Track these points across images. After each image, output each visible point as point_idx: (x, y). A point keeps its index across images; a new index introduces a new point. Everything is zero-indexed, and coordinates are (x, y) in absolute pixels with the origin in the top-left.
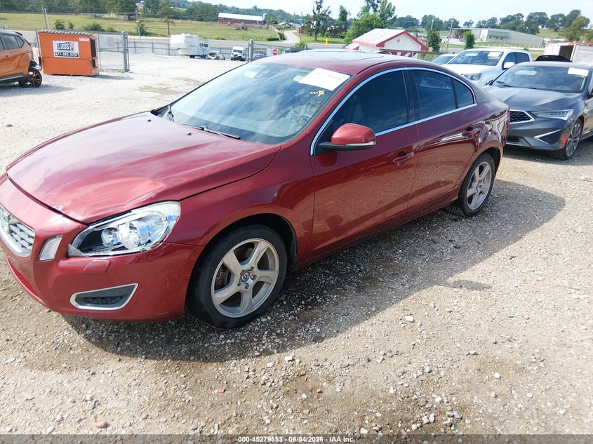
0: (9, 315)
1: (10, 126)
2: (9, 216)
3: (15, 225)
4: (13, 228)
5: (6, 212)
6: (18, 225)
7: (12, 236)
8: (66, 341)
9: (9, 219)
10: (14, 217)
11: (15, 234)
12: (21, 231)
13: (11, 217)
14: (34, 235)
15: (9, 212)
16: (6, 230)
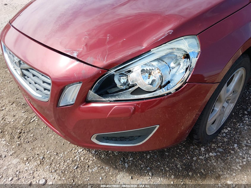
0: (32, 135)
1: (6, 4)
2: (20, 61)
3: (27, 70)
4: (25, 72)
5: (16, 58)
6: (30, 70)
7: (26, 79)
8: (82, 158)
9: (20, 64)
10: (25, 62)
11: (28, 77)
12: (34, 76)
13: (22, 62)
14: (49, 81)
15: (18, 57)
16: (19, 74)
